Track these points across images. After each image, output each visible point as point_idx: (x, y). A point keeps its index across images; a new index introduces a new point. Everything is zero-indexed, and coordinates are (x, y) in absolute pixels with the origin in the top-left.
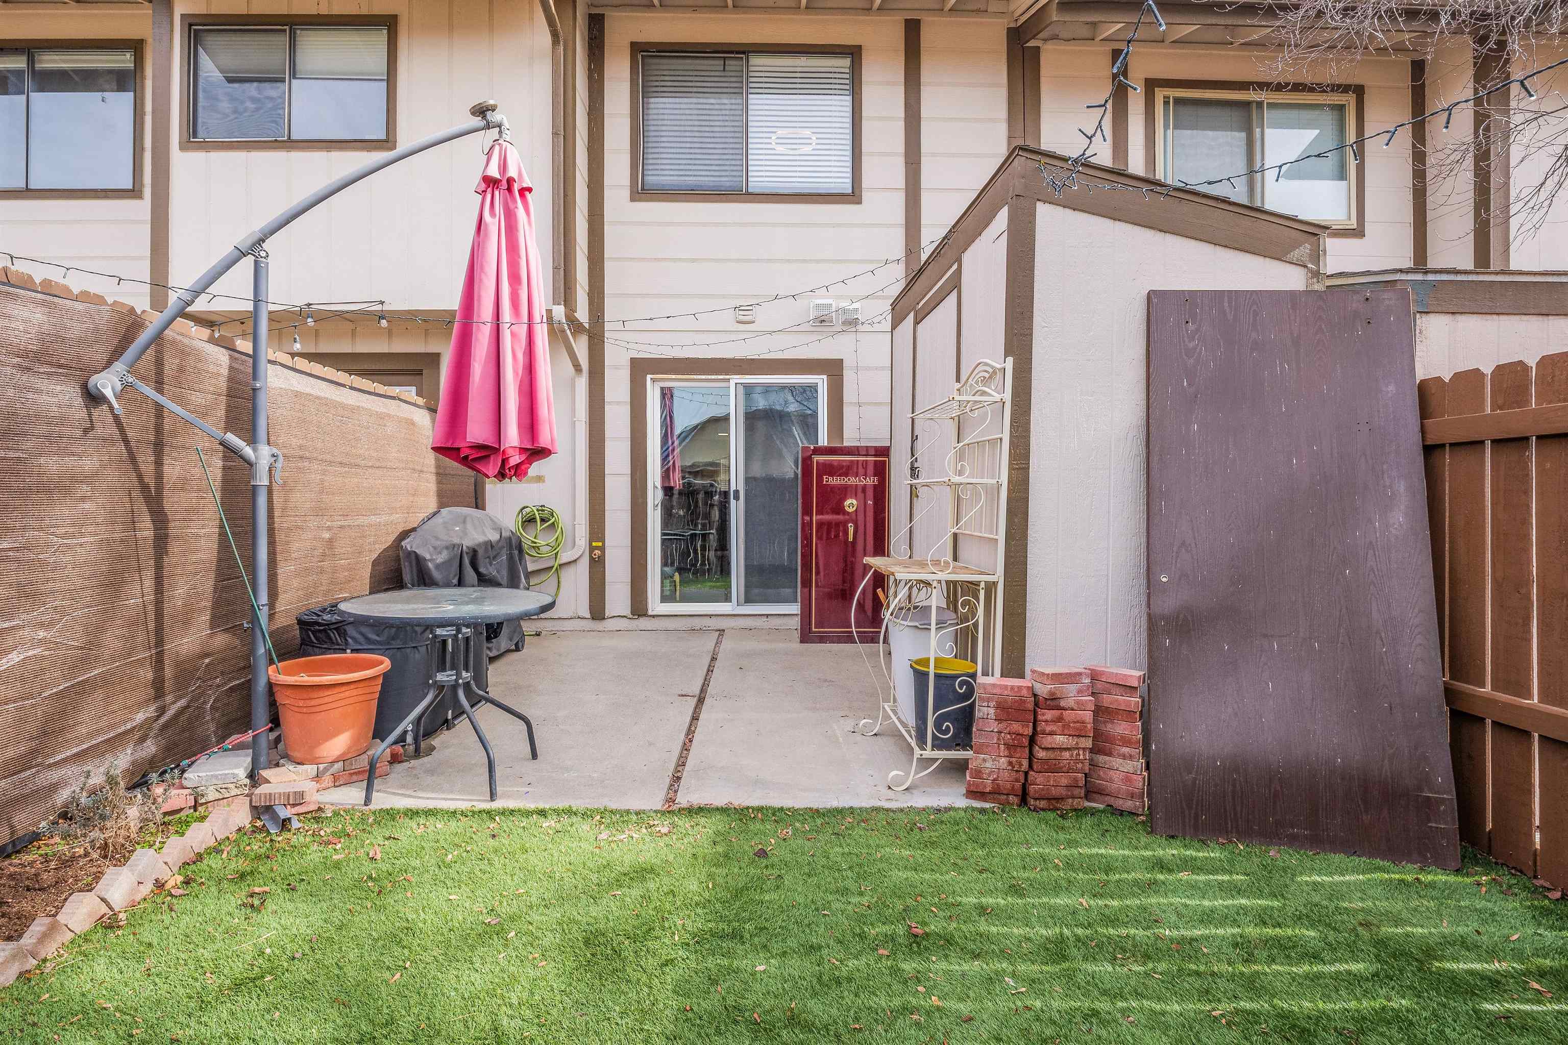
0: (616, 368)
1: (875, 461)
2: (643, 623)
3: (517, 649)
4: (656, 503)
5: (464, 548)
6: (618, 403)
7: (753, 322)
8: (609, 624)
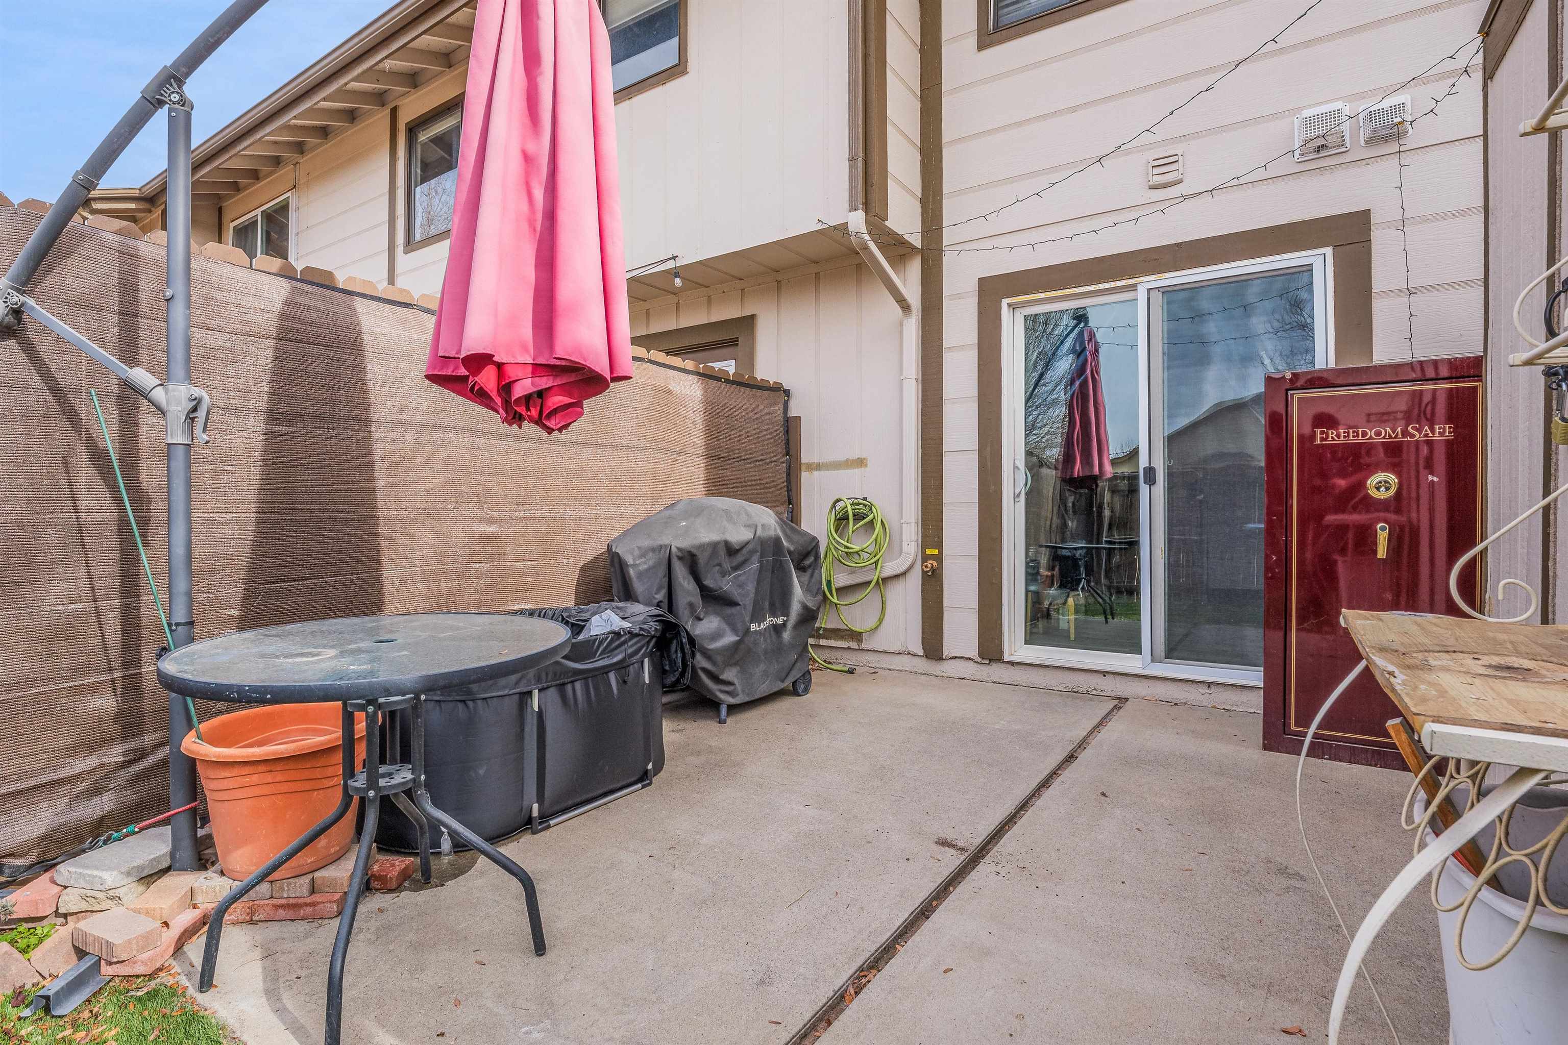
0: (959, 296)
1: (1451, 389)
2: (997, 672)
3: (794, 692)
4: (1017, 492)
5: (674, 550)
6: (962, 347)
7: (1181, 181)
8: (949, 668)
